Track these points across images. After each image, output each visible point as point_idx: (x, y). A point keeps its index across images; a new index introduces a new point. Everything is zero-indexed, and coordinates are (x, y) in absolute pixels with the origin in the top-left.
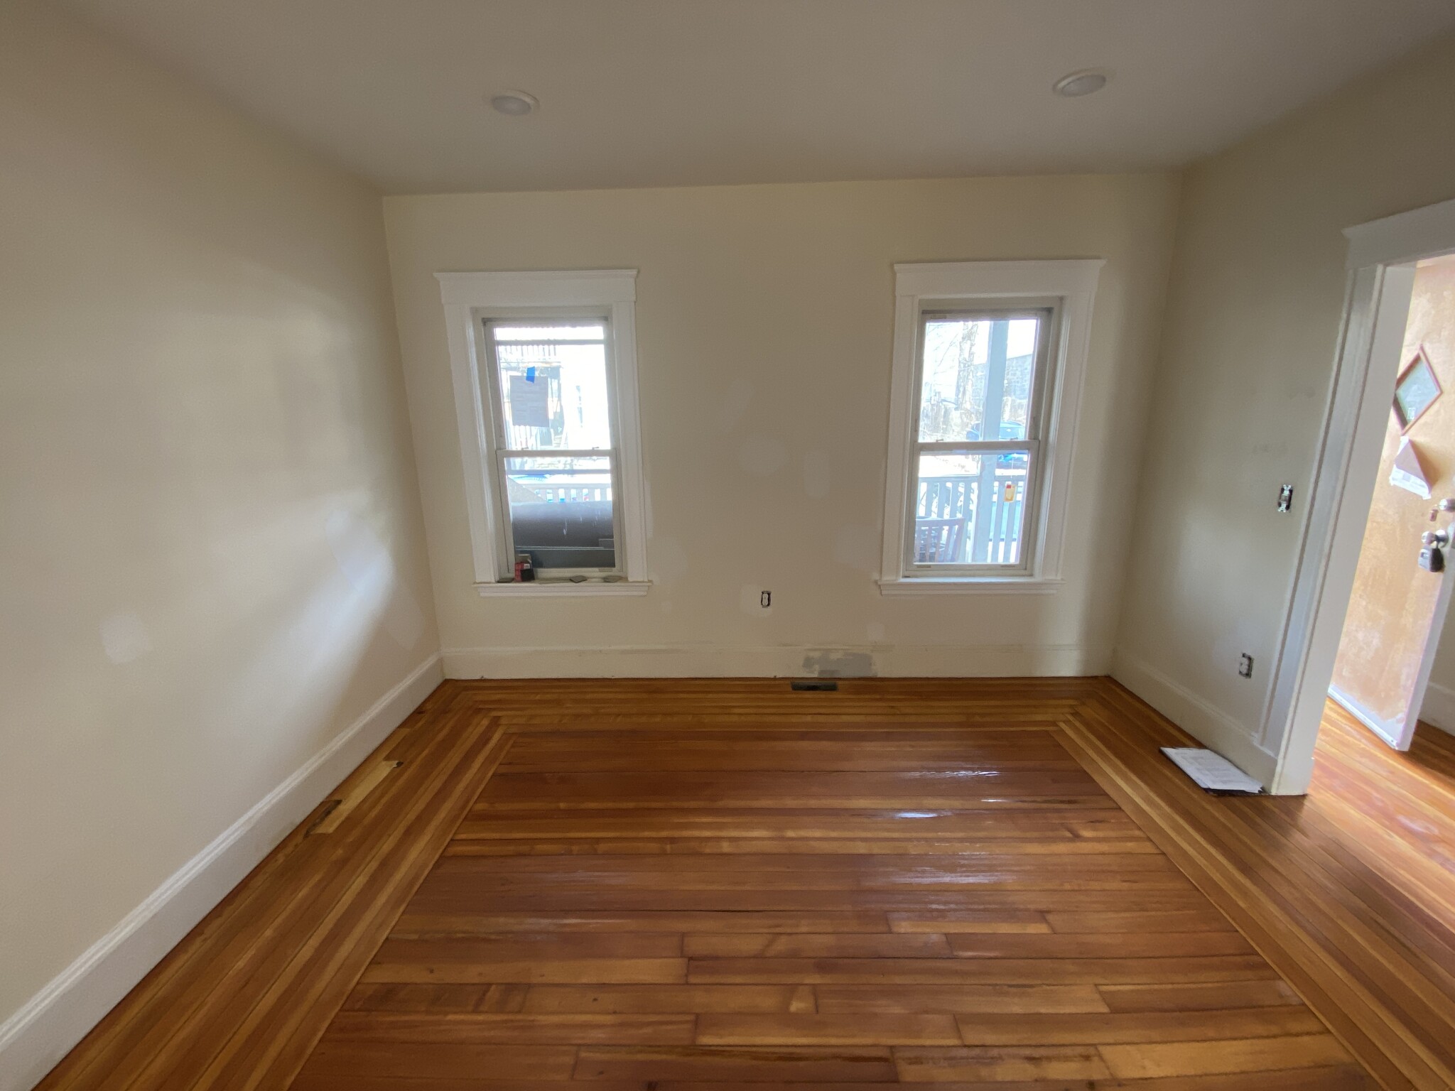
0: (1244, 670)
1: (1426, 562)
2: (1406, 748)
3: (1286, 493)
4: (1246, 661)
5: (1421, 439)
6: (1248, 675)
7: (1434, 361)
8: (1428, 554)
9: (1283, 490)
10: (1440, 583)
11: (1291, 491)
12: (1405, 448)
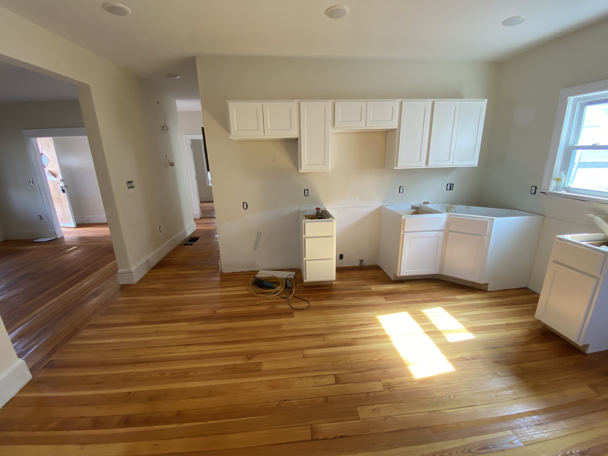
0: (40, 218)
1: (62, 191)
2: (76, 226)
3: (31, 181)
4: (40, 217)
5: (50, 170)
6: (42, 219)
7: (45, 154)
8: (61, 190)
9: (30, 180)
10: (66, 195)
11: (32, 180)
12: (47, 172)
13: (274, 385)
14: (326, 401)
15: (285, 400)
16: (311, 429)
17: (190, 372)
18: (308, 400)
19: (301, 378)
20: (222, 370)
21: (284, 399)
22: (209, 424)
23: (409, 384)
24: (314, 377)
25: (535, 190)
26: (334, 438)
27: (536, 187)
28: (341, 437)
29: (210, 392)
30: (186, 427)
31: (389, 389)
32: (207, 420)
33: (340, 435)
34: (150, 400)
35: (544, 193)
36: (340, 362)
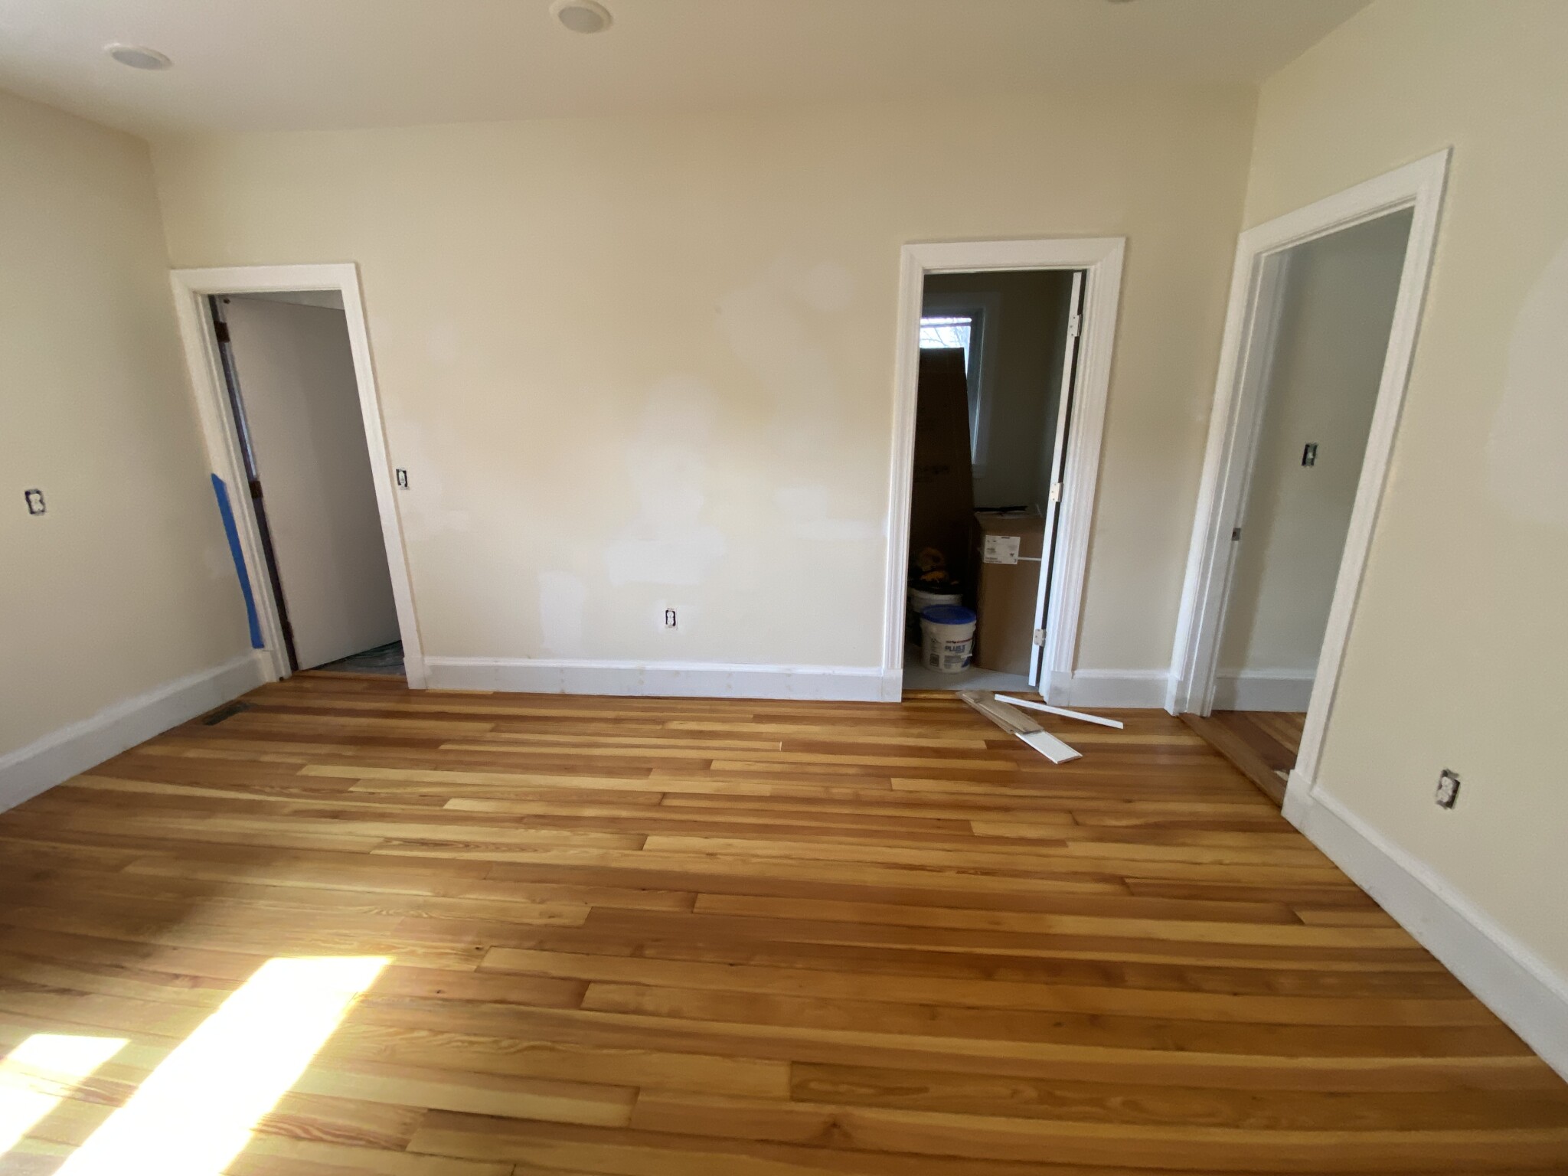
13: (756, 1008)
15: (731, 965)
16: (693, 906)
18: (679, 957)
19: (673, 1014)
21: (733, 967)
23: (420, 951)
24: (638, 1011)
26: (657, 889)
28: (644, 890)
29: (933, 1017)
31: (477, 948)
33: (646, 892)
34: (1094, 1017)
36: (533, 1048)
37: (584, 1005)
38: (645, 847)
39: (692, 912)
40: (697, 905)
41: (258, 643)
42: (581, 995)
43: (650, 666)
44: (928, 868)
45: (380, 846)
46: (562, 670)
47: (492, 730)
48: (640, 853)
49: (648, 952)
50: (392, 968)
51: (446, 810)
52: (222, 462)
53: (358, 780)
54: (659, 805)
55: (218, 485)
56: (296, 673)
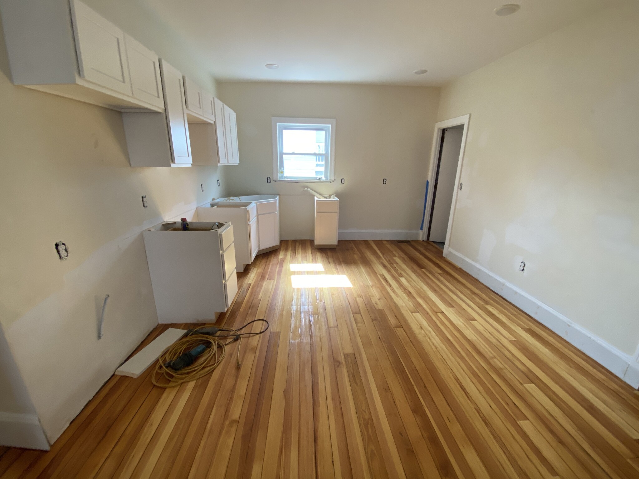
14: (375, 320)
15: (380, 338)
16: (396, 328)
17: (364, 419)
20: (357, 385)
22: (414, 381)
25: (269, 180)
27: (270, 178)
29: (384, 390)
30: (424, 401)
31: (361, 296)
32: (412, 385)
34: (413, 452)
35: (276, 181)
37: (354, 315)
38: (414, 314)
39: (394, 328)
40: (398, 329)
41: (422, 229)
42: (356, 313)
43: (508, 284)
44: (468, 395)
45: (381, 275)
46: (479, 270)
47: (440, 274)
48: (411, 314)
49: (374, 322)
50: (350, 288)
51: (399, 279)
52: (430, 177)
53: (398, 264)
54: (435, 313)
55: (428, 182)
56: (428, 241)
